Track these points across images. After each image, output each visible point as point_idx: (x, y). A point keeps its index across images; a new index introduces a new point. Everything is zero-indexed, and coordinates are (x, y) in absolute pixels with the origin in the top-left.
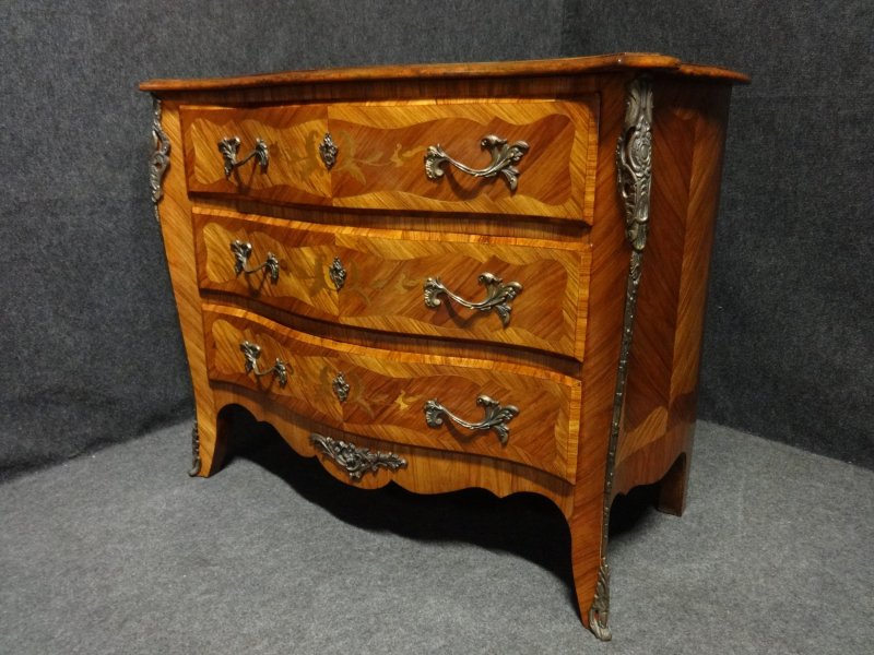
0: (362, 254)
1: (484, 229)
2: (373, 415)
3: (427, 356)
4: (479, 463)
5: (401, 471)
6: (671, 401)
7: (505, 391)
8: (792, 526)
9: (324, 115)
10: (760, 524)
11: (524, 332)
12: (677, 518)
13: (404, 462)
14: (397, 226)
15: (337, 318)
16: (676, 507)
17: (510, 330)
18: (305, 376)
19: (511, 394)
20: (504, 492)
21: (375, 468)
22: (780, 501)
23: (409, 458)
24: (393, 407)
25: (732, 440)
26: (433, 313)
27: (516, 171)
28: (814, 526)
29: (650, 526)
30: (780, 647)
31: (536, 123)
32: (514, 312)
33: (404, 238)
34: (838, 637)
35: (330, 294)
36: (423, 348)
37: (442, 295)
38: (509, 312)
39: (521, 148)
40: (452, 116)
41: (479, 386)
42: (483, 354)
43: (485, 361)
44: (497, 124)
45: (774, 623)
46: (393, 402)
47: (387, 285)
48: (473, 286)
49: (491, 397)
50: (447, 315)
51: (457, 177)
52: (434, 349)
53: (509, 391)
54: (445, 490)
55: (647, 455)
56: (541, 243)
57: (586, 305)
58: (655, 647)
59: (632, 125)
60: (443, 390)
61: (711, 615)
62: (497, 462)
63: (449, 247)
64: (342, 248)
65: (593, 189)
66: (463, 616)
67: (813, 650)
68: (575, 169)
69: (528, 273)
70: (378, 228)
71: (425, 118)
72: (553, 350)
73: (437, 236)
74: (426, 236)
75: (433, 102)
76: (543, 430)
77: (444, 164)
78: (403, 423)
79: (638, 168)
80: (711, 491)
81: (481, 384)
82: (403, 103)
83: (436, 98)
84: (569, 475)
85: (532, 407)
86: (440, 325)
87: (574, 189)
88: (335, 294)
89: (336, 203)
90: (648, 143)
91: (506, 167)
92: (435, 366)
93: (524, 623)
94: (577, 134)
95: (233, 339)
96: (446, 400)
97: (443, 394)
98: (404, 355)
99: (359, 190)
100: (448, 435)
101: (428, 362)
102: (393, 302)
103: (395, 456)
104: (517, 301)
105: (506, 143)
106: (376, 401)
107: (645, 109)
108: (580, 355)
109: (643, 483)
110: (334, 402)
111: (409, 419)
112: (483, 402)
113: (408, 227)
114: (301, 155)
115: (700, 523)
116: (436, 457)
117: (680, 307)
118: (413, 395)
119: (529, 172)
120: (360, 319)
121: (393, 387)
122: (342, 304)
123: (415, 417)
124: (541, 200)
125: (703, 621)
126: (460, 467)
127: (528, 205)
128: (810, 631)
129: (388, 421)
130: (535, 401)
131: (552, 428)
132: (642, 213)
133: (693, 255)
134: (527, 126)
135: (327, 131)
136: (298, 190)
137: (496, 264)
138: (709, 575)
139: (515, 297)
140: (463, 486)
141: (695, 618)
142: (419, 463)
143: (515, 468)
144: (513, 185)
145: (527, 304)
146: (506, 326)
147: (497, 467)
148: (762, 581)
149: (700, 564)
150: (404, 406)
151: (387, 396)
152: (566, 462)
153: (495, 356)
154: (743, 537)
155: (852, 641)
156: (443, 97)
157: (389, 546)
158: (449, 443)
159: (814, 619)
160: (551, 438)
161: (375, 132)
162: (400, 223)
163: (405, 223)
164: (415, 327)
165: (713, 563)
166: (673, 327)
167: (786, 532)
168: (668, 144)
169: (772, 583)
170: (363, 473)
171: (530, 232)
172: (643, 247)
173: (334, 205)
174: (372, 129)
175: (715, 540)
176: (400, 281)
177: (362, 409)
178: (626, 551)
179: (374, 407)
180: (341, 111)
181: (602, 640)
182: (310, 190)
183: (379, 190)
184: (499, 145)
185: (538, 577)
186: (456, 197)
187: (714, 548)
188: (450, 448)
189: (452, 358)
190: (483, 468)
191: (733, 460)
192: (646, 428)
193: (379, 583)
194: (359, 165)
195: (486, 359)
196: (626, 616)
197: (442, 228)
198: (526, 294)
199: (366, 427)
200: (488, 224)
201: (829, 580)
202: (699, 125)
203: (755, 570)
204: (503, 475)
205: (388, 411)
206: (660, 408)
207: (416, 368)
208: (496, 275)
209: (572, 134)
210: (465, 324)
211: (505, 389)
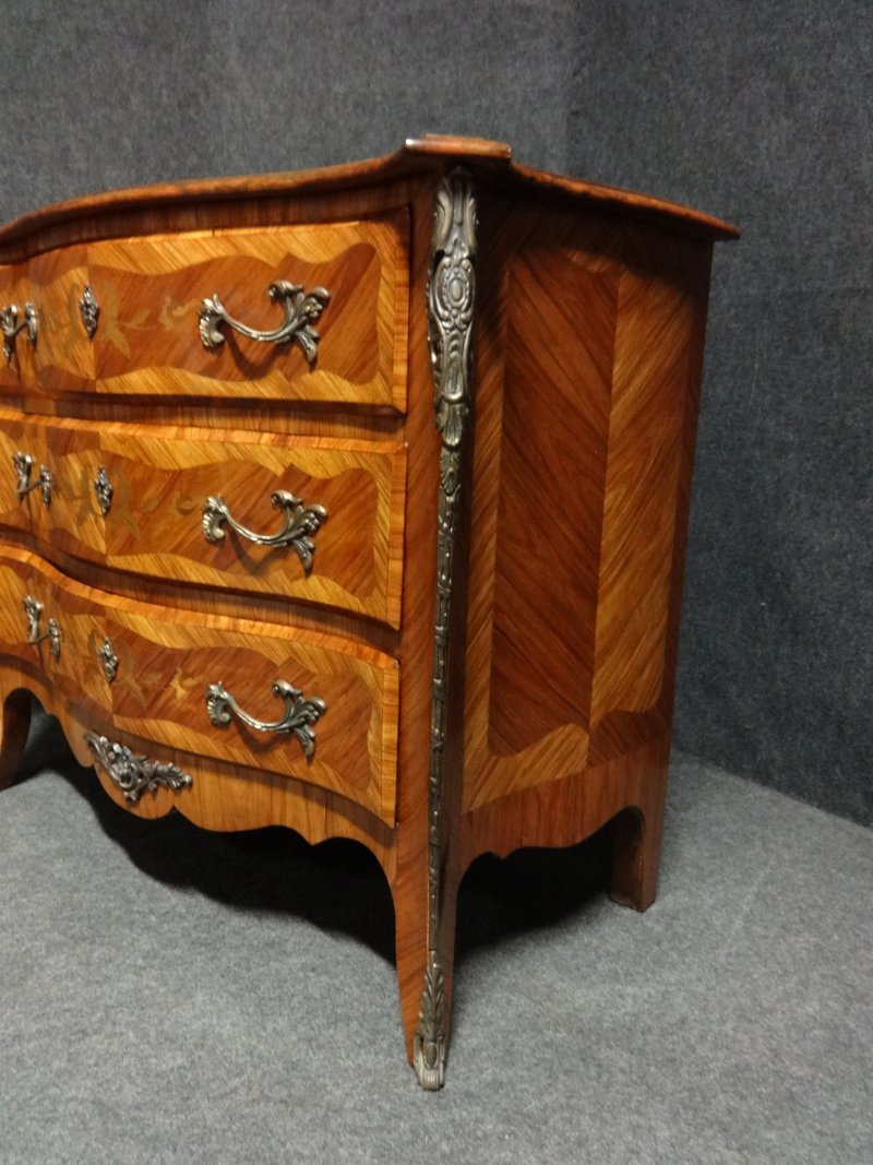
0: (129, 460)
1: (281, 424)
2: (145, 705)
3: (211, 617)
4: (284, 788)
5: (185, 792)
6: (594, 719)
7: (308, 674)
8: (816, 945)
9: (83, 261)
10: (765, 937)
11: (329, 583)
12: (635, 914)
13: (187, 779)
14: (173, 422)
15: (105, 556)
16: (637, 896)
17: (314, 580)
18: (75, 646)
19: (316, 679)
20: (315, 837)
21: (153, 786)
22: (814, 906)
23: (193, 772)
24: (168, 693)
25: (775, 810)
26: (216, 550)
27: (315, 334)
28: (854, 949)
29: (588, 922)
30: (714, 1137)
31: (337, 259)
32: (317, 552)
33: (178, 437)
34: (821, 1134)
35: (96, 521)
36: (209, 605)
37: (223, 523)
38: (312, 551)
39: (320, 299)
40: (232, 252)
41: (275, 666)
42: (284, 617)
43: (286, 628)
44: (290, 263)
45: (721, 1097)
46: (167, 685)
47: (158, 506)
48: (266, 512)
49: (292, 684)
50: (233, 555)
51: (242, 345)
52: (222, 608)
53: (314, 675)
54: (241, 826)
55: (546, 800)
56: (349, 444)
57: (400, 539)
58: (505, 1110)
59: (438, 248)
60: (230, 669)
61: (622, 1071)
62: (307, 789)
63: (233, 449)
64: (107, 452)
65: (405, 356)
66: (234, 1025)
67: (768, 1150)
68: (383, 326)
69: (334, 490)
70: (150, 424)
71: (197, 258)
72: (363, 611)
73: (219, 435)
74: (204, 434)
75: (208, 234)
76: (354, 738)
77: (222, 325)
78: (181, 719)
79: (446, 313)
80: (709, 881)
81: (278, 662)
82: (172, 237)
83: (214, 228)
84: (385, 811)
85: (341, 701)
86: (224, 570)
87: (382, 358)
88: (102, 522)
89: (100, 388)
90: (465, 277)
91: (301, 327)
92: (218, 631)
93: (320, 1047)
94: (384, 271)
95: (18, 594)
96: (233, 685)
97: (231, 676)
98: (182, 614)
99: (125, 367)
100: (239, 740)
101: (211, 625)
102: (166, 533)
103: (176, 769)
104: (321, 534)
105: (302, 290)
106: (148, 682)
107: (461, 224)
108: (393, 618)
109: (541, 843)
110: (103, 683)
111: (188, 712)
112: (280, 692)
113: (187, 421)
114: (63, 322)
115: (669, 925)
116: (229, 774)
117: (604, 568)
118: (191, 675)
119: (331, 333)
120: (129, 558)
121: (169, 662)
122: (110, 536)
123: (195, 709)
124: (345, 377)
125: (605, 1078)
126: (259, 791)
127: (330, 386)
128: (776, 1118)
129: (162, 714)
130: (345, 691)
131: (364, 736)
132: (455, 386)
133: (629, 491)
134: (327, 263)
135: (87, 284)
136: (63, 371)
137: (292, 476)
138: (647, 1006)
139: (318, 527)
140: (264, 824)
141: (593, 1071)
142: (207, 781)
143: (328, 799)
144: (311, 355)
145: (333, 538)
146: (308, 572)
147: (307, 796)
148: (729, 1027)
149: (641, 988)
150: (181, 692)
151: (160, 676)
152: (379, 789)
153: (300, 621)
154: (729, 954)
155: (843, 1144)
156: (223, 227)
157: (184, 911)
158: (240, 754)
159: (791, 1097)
160: (364, 752)
161: (139, 280)
162: (177, 414)
163: (183, 415)
164: (195, 572)
165: (662, 989)
166: (592, 599)
167: (804, 954)
168: (556, 303)
169: (746, 1032)
170: (141, 793)
171: (339, 429)
172: (457, 441)
173: (98, 390)
174: (136, 276)
175: (682, 954)
176: (174, 501)
177: (132, 694)
178: (532, 954)
179: (146, 691)
180: (104, 252)
181: (425, 1089)
182: (73, 370)
183: (145, 366)
184: (292, 294)
185: (378, 979)
186: (240, 375)
187: (673, 966)
188: (241, 759)
189: (242, 622)
190: (289, 796)
191: (762, 838)
192: (541, 754)
193: (140, 962)
194: (122, 329)
195: (288, 625)
196: (484, 1054)
197: (228, 423)
198: (332, 523)
199: (138, 722)
200: (287, 416)
201: (843, 1037)
202: (625, 284)
203: (725, 1008)
204: (315, 808)
205: (163, 699)
206: (570, 726)
207: (194, 633)
208: (294, 495)
209: (378, 273)
210: (257, 569)
211: (308, 672)
